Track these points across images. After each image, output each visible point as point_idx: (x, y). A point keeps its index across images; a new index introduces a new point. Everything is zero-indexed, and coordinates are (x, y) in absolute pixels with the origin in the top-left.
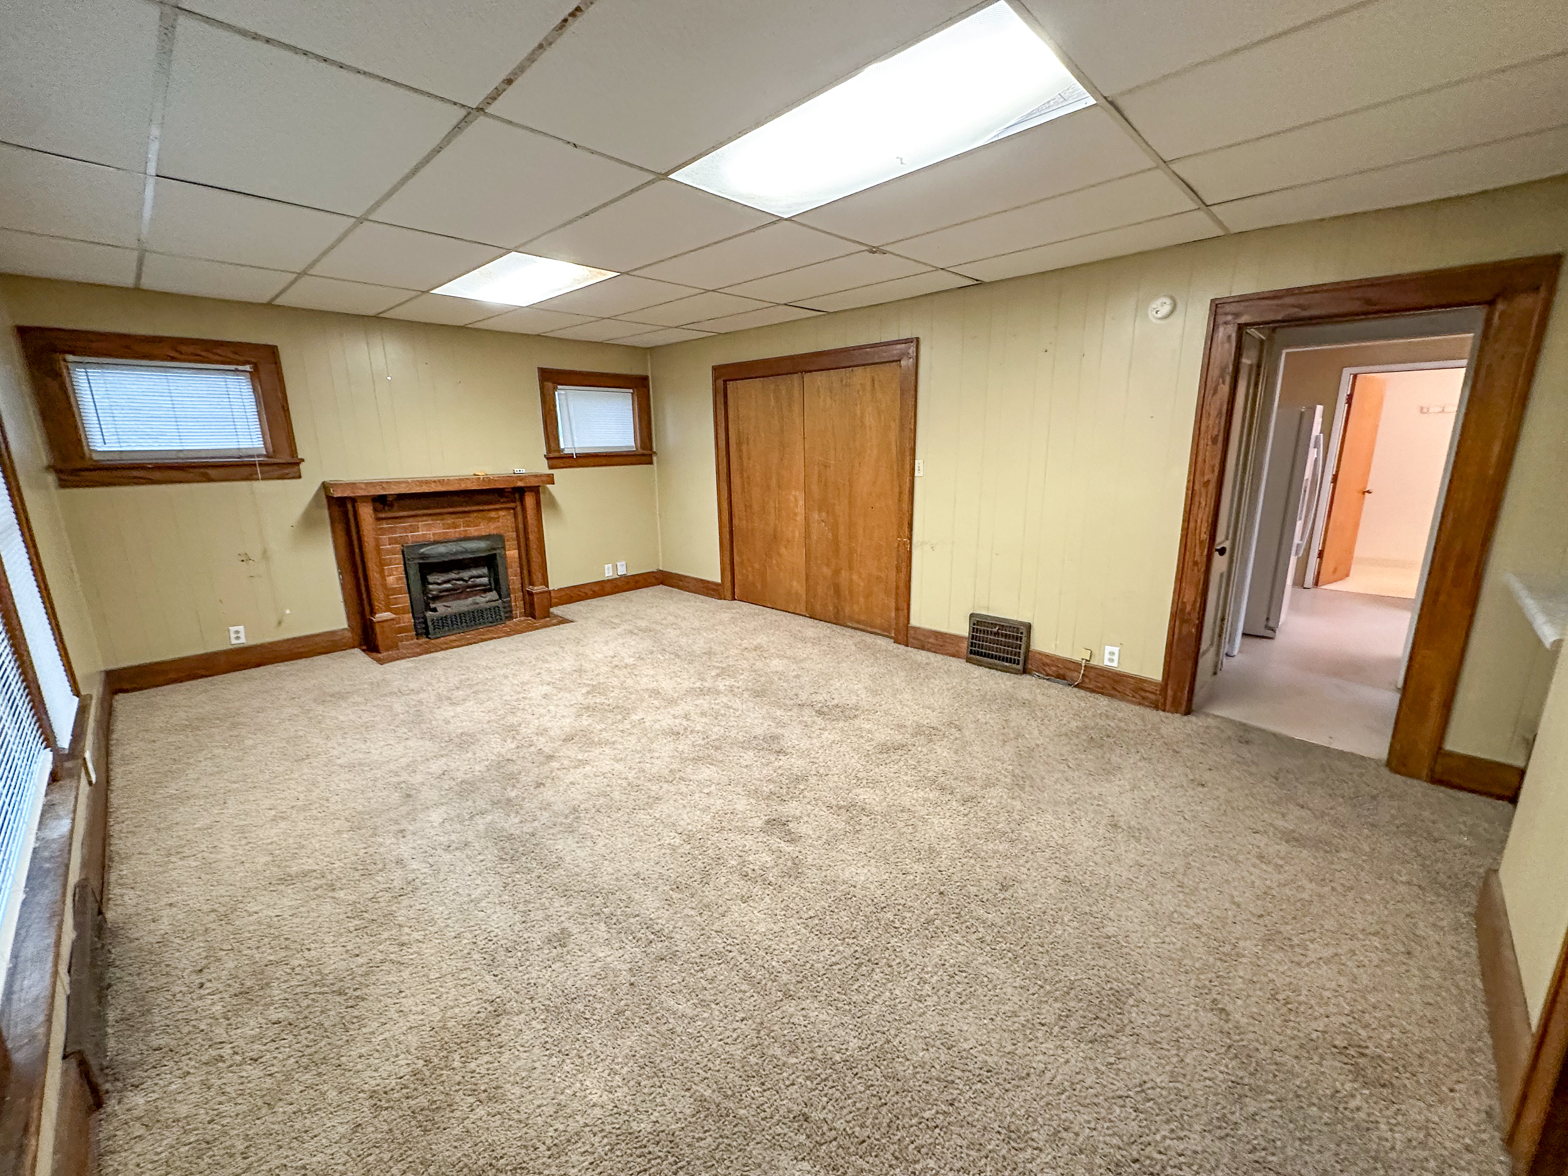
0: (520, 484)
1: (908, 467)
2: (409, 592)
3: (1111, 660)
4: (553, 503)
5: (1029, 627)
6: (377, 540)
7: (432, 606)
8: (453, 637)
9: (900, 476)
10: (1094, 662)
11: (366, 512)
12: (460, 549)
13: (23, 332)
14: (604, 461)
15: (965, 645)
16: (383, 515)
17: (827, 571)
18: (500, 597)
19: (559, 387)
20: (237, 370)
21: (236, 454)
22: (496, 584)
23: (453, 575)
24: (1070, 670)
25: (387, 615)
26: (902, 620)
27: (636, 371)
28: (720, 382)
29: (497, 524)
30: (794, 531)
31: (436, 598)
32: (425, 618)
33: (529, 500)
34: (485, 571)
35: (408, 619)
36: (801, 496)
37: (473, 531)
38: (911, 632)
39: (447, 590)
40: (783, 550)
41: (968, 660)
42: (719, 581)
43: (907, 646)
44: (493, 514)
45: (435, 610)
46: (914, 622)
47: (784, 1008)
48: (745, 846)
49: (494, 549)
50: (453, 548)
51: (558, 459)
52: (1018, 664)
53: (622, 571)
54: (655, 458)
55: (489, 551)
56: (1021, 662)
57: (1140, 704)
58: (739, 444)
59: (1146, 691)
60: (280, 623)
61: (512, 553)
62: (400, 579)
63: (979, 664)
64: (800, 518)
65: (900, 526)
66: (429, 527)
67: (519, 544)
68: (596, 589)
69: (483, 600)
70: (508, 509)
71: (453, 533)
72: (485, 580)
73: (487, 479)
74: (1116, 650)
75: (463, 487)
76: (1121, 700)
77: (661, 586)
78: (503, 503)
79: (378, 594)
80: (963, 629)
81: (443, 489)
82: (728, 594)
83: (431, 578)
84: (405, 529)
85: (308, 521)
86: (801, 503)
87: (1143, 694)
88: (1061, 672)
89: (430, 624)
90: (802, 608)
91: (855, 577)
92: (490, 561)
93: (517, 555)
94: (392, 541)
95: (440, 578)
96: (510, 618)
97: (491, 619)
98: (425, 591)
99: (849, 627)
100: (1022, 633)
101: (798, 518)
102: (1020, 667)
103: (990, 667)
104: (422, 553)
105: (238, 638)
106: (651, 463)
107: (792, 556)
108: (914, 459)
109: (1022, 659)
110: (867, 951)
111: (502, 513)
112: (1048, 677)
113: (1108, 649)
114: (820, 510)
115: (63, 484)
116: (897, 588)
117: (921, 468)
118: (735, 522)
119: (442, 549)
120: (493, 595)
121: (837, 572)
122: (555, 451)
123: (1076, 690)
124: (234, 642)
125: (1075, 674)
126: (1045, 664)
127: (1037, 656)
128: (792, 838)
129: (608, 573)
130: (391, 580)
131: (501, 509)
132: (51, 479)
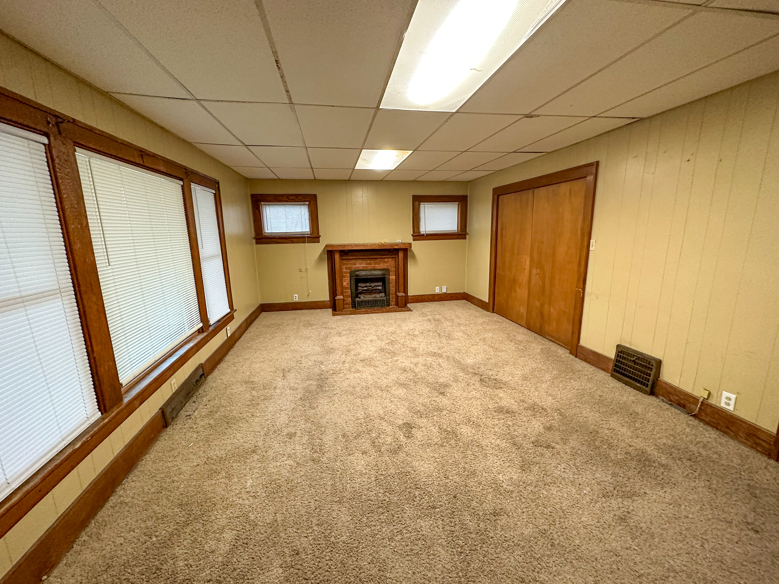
0: (396, 247)
1: (586, 244)
2: (351, 289)
3: (728, 404)
4: (414, 256)
5: (659, 363)
6: (340, 267)
7: (359, 296)
8: (364, 310)
9: (581, 250)
10: (712, 401)
11: (337, 256)
12: (370, 273)
13: (253, 196)
14: (440, 237)
15: (611, 366)
16: (344, 258)
17: (538, 304)
18: (386, 296)
19: (421, 203)
20: (304, 204)
21: (301, 233)
22: (385, 290)
23: (368, 284)
24: (690, 403)
25: (341, 297)
26: (575, 341)
27: (460, 193)
28: (496, 196)
29: (387, 265)
30: (523, 278)
31: (361, 293)
32: (355, 300)
33: (401, 254)
34: (381, 284)
35: (349, 300)
36: (528, 259)
37: (377, 266)
38: (579, 349)
39: (366, 290)
40: (517, 289)
41: (612, 376)
42: (487, 301)
43: (576, 357)
44: (386, 260)
45: (360, 298)
46: (582, 343)
47: (333, 506)
48: (385, 430)
49: (385, 275)
50: (368, 273)
51: (418, 236)
52: (647, 386)
53: (444, 290)
54: (467, 237)
55: (382, 275)
56: (650, 386)
57: (752, 447)
58: (502, 229)
59: (758, 438)
60: (308, 295)
61: (393, 277)
62: (348, 283)
63: (619, 380)
64: (527, 271)
65: (578, 280)
66: (361, 264)
67: (396, 273)
68: (430, 298)
69: (379, 296)
70: (393, 258)
71: (369, 267)
72: (380, 288)
73: (383, 245)
74: (733, 397)
75: (372, 248)
76: (732, 438)
77: (465, 301)
78: (391, 255)
79: (339, 289)
80: (612, 354)
81: (365, 248)
82: (491, 309)
83: (359, 285)
84: (352, 264)
85: (320, 258)
86: (528, 263)
87: (757, 440)
88: (682, 402)
89: (356, 303)
90: (523, 323)
91: (552, 310)
92: (383, 280)
93: (394, 278)
94: (346, 268)
95: (363, 285)
96: (389, 305)
97: (380, 305)
98: (356, 289)
99: (547, 338)
100: (652, 366)
101: (526, 271)
102: (648, 389)
103: (626, 383)
104: (356, 274)
105: (296, 299)
106: (465, 238)
107: (522, 293)
108: (590, 238)
109: (650, 383)
110: (389, 503)
111: (390, 260)
112: (671, 403)
113: (725, 394)
114: (537, 268)
115: (257, 243)
116: (574, 320)
117: (594, 245)
118: (497, 270)
119: (364, 273)
120: (383, 295)
121: (542, 305)
122: (416, 233)
123: (692, 418)
124: (295, 300)
125: (693, 406)
126: (669, 393)
127: (664, 385)
128: (409, 436)
129: (437, 291)
130: (345, 283)
131: (390, 258)
132: (254, 241)
